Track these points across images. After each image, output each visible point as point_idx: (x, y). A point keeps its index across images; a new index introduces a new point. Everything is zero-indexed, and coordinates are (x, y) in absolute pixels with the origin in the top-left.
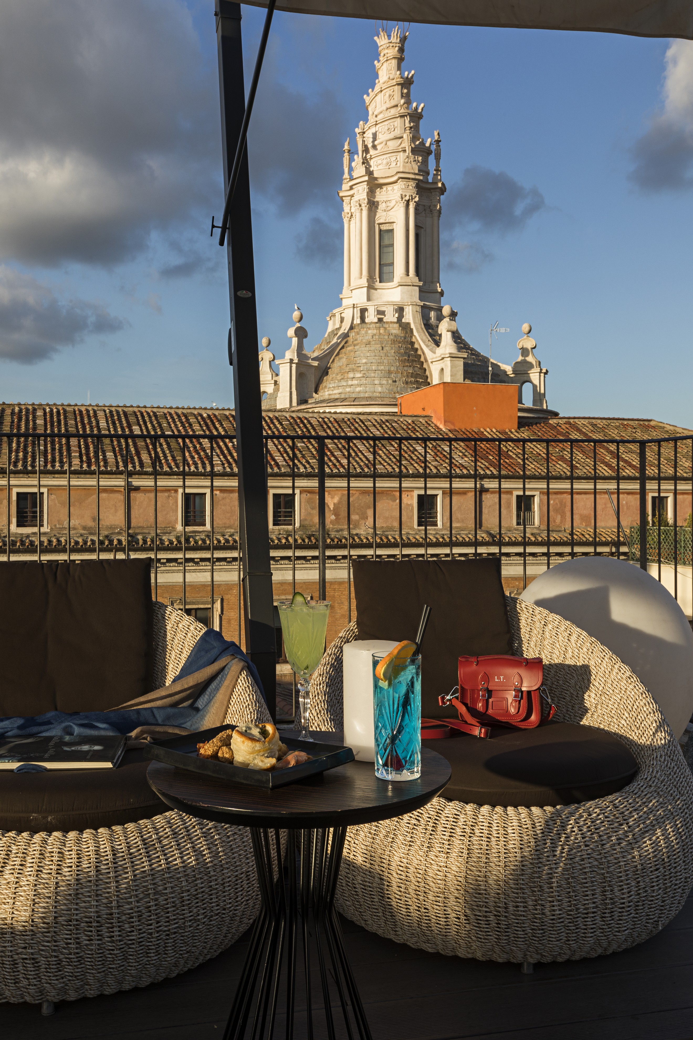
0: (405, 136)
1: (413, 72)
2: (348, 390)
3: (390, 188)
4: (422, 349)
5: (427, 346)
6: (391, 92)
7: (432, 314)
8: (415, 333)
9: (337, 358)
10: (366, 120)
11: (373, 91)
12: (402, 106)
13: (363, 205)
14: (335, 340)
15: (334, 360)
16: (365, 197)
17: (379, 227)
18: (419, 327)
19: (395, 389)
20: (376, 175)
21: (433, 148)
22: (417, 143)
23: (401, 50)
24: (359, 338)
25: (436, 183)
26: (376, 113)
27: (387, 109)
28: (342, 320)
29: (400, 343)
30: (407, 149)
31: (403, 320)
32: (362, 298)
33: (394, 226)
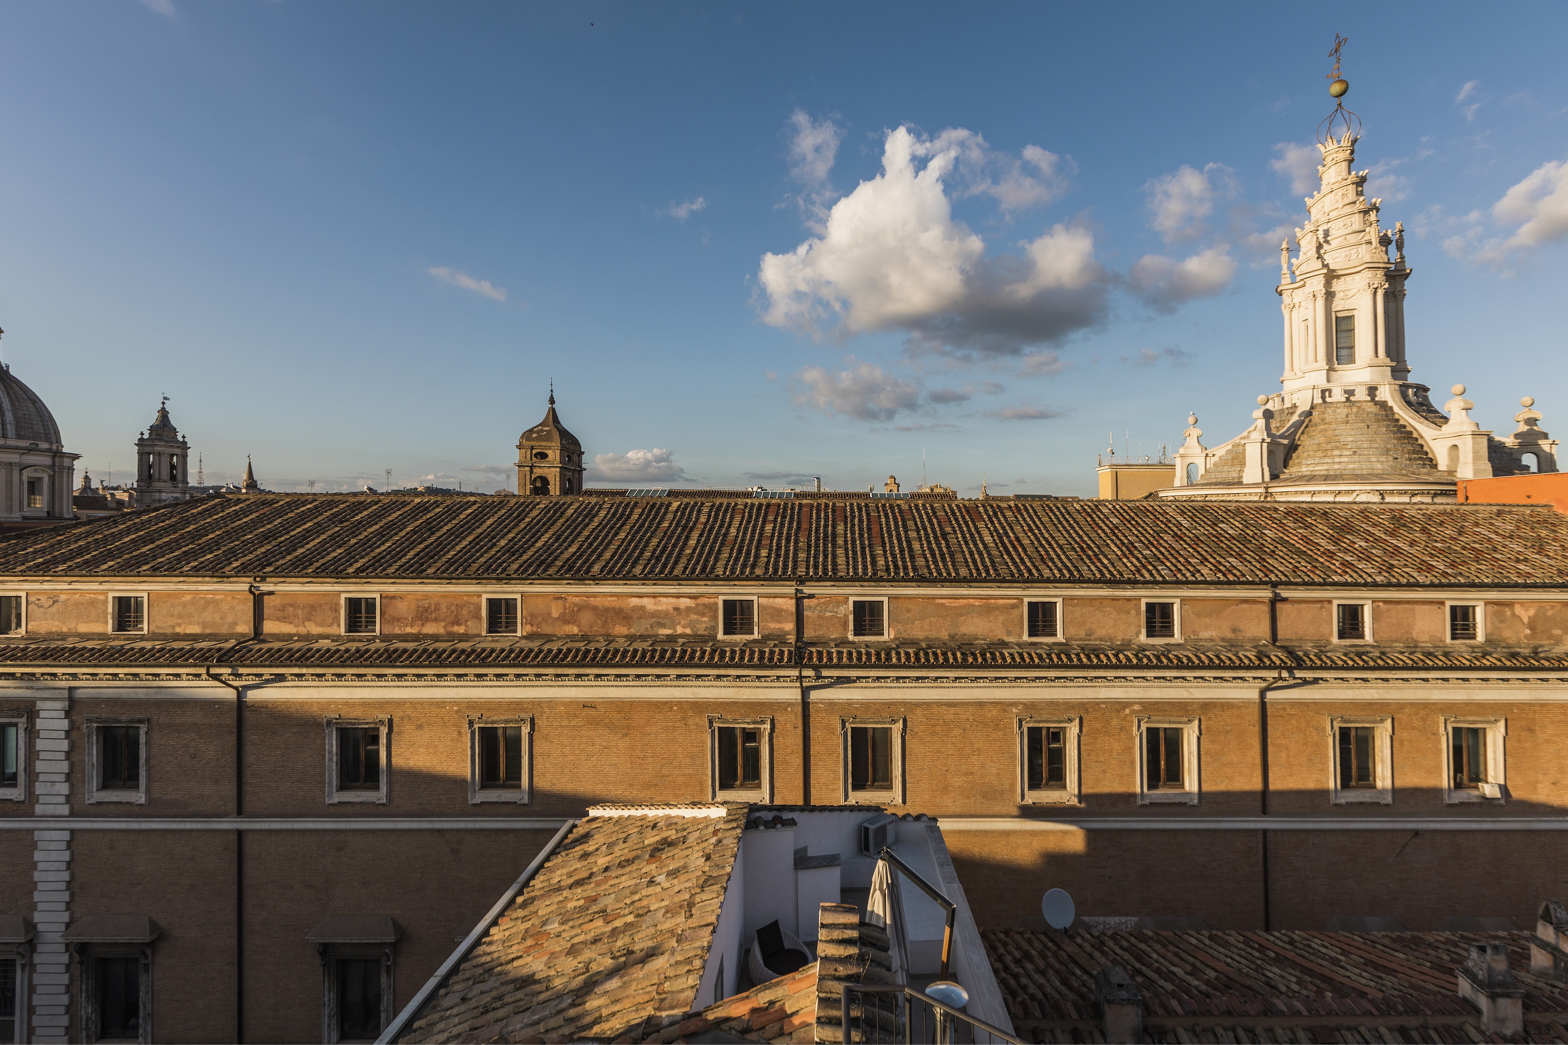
0: (1366, 230)
1: (1368, 170)
5: (1421, 424)
6: (1343, 192)
9: (1304, 436)
10: (1311, 219)
11: (1317, 194)
12: (1358, 203)
13: (1316, 295)
14: (1294, 418)
15: (1301, 437)
16: (1320, 287)
17: (1337, 315)
18: (1400, 405)
20: (1334, 268)
23: (1352, 152)
24: (1328, 417)
26: (1321, 213)
27: (1340, 208)
29: (1383, 420)
30: (1373, 241)
31: (1377, 399)
32: (1320, 380)
33: (1355, 313)
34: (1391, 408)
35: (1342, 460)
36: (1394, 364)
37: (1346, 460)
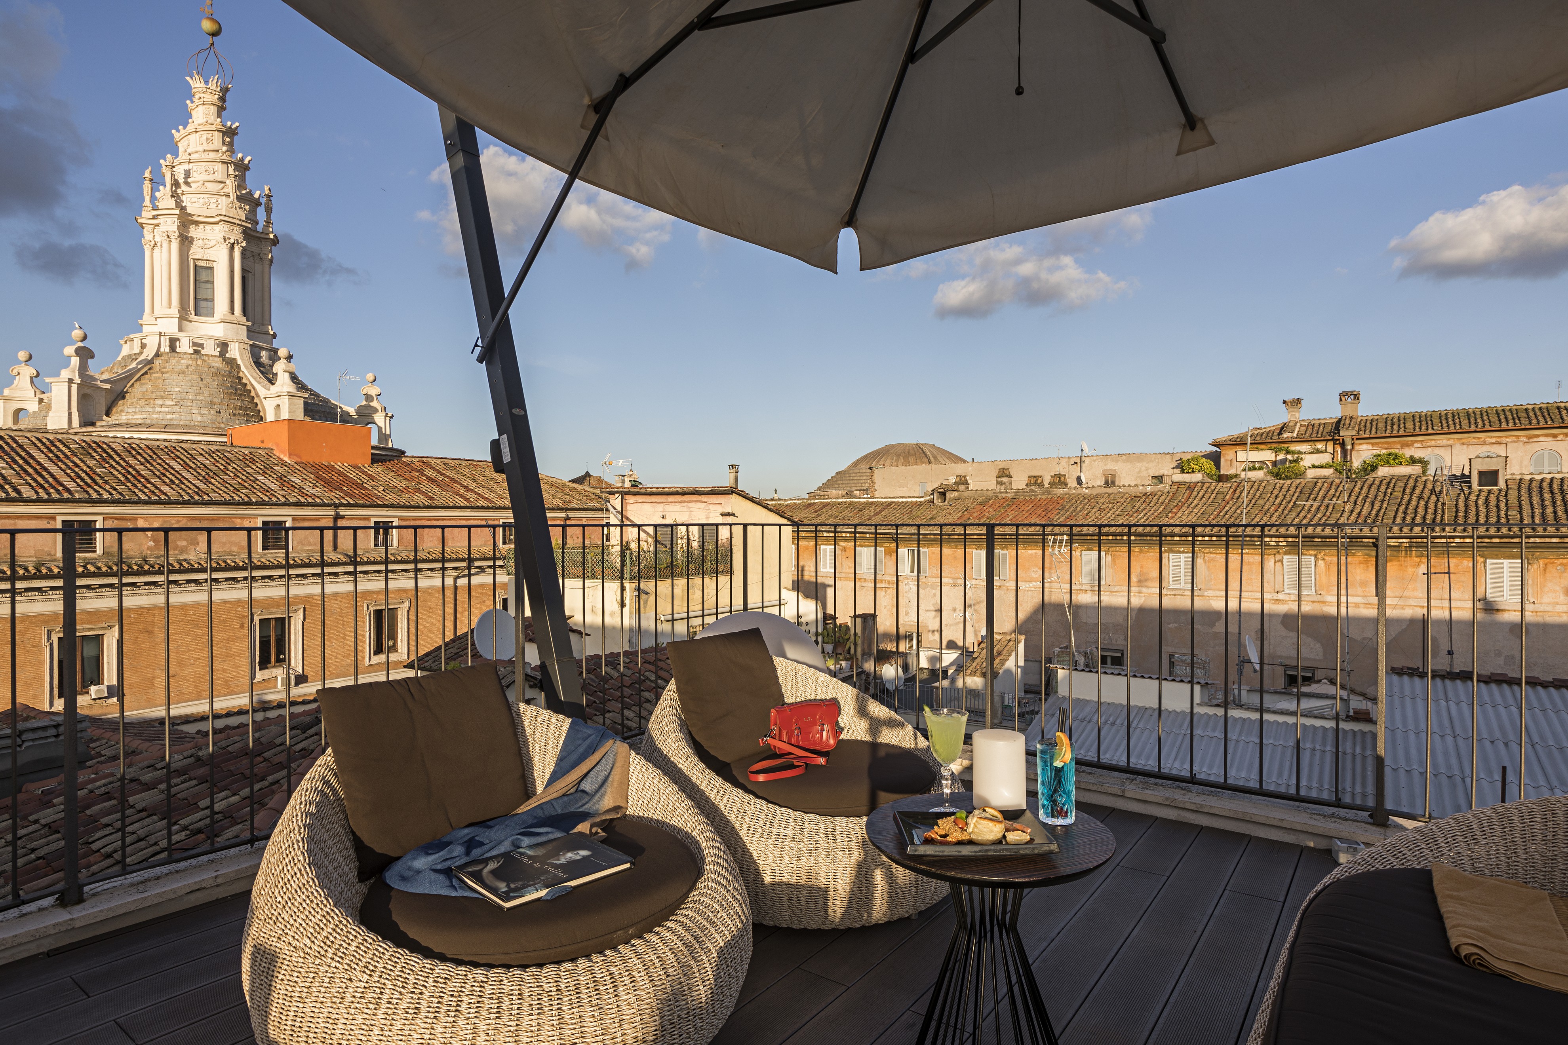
0: (228, 182)
1: (237, 124)
2: (155, 416)
3: (208, 227)
4: (252, 385)
5: (259, 382)
6: (209, 136)
7: (264, 354)
8: (243, 368)
9: (137, 384)
10: (176, 154)
11: (184, 128)
12: (223, 153)
13: (172, 237)
14: (134, 365)
15: (133, 384)
16: (176, 229)
17: (194, 263)
18: (248, 364)
19: (219, 420)
20: (189, 211)
21: (263, 201)
22: (244, 192)
23: (222, 99)
24: (169, 367)
25: (268, 234)
26: (189, 151)
27: (204, 151)
28: (143, 346)
29: (223, 376)
30: (231, 195)
31: (227, 355)
32: (171, 327)
33: (215, 265)
34: (238, 366)
35: (163, 409)
36: (250, 324)
37: (167, 409)
